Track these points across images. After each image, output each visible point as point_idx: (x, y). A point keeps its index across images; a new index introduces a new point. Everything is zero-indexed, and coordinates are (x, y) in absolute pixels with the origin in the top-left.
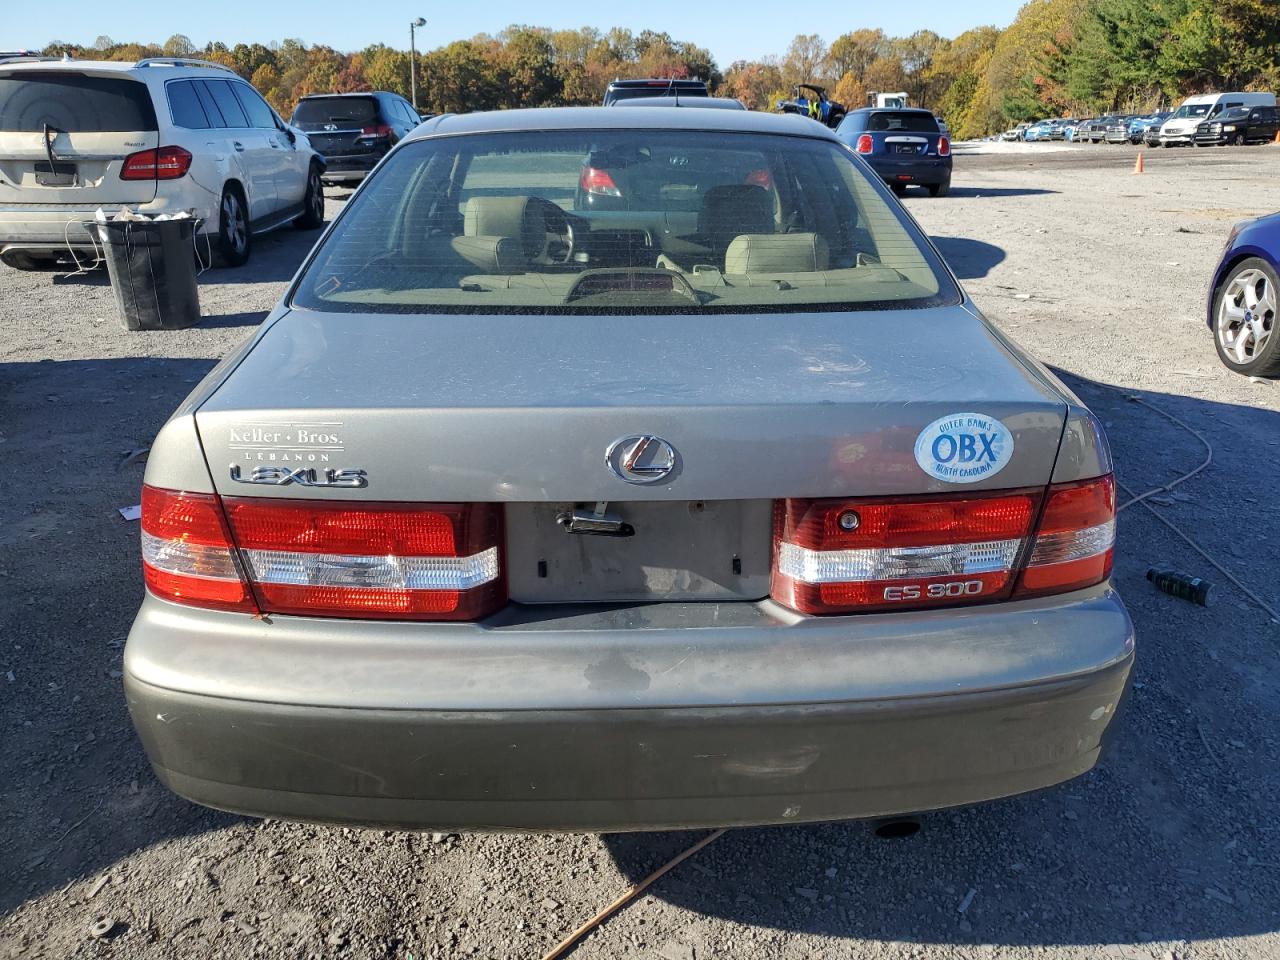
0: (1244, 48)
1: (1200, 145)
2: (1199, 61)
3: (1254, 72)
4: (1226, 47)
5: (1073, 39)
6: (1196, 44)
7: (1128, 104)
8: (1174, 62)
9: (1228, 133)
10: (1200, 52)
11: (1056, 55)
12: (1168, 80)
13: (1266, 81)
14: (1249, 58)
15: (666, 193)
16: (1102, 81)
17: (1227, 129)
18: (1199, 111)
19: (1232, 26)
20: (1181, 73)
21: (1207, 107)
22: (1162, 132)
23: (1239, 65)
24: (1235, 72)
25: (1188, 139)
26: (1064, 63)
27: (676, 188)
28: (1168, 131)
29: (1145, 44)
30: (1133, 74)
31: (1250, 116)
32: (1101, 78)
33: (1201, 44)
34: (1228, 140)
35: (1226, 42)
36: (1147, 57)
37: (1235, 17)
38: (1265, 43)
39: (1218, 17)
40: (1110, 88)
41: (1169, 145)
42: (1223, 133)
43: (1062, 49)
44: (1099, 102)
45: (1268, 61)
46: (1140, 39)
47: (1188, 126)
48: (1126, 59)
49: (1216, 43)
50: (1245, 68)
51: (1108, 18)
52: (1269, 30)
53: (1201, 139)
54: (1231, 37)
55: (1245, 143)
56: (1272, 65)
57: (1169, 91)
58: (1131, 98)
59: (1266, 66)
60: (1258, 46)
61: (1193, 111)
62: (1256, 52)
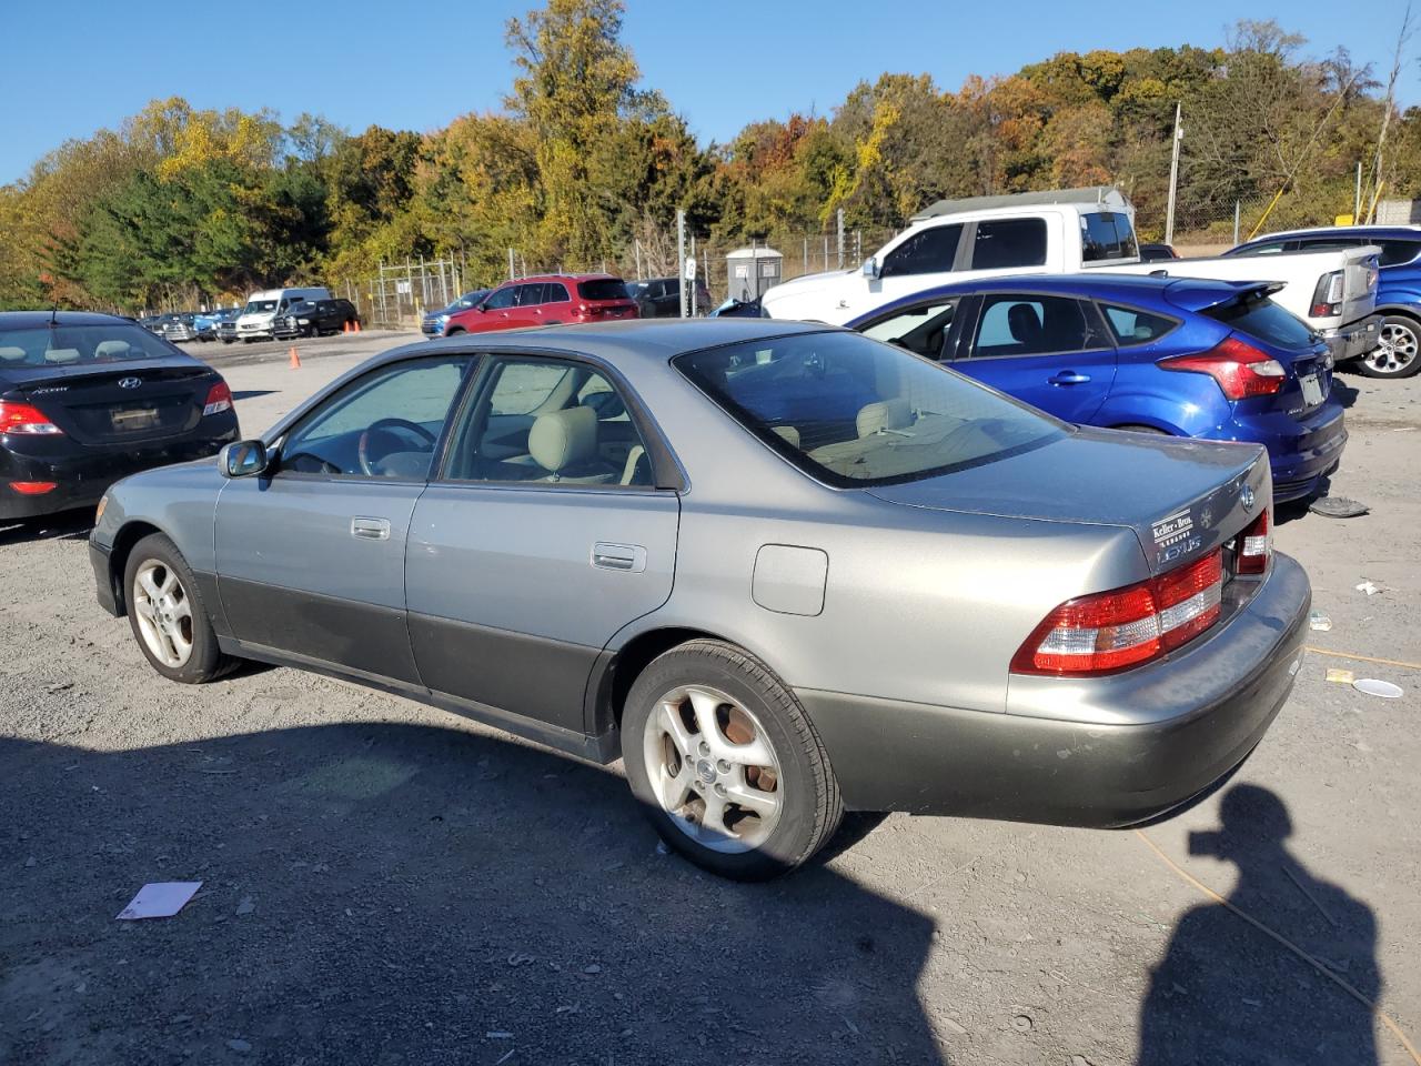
0: (275, 246)
1: (281, 339)
2: (237, 259)
3: (290, 269)
4: (257, 245)
5: (76, 234)
6: (229, 240)
7: (164, 301)
8: (211, 258)
9: (303, 326)
10: (236, 250)
11: (62, 251)
12: (205, 277)
13: (302, 276)
14: (282, 257)
15: (121, 421)
16: (130, 279)
17: (302, 322)
18: (267, 307)
19: (258, 226)
20: (220, 270)
21: (274, 303)
22: (238, 329)
23: (274, 263)
24: (272, 269)
25: (266, 334)
26: (73, 260)
27: (130, 415)
28: (244, 327)
29: (175, 241)
30: (166, 272)
31: (318, 309)
32: (127, 275)
33: (234, 242)
34: (306, 332)
35: (256, 240)
36: (181, 254)
37: (258, 218)
38: (291, 241)
39: (242, 217)
40: (139, 286)
41: (249, 340)
42: (299, 326)
43: (66, 245)
44: (129, 301)
45: (299, 259)
46: (169, 236)
47: (262, 321)
48: (154, 256)
49: (248, 241)
50: (281, 265)
51: (121, 214)
52: (291, 229)
53: (279, 333)
54: (260, 236)
55: (321, 335)
56: (303, 262)
57: (208, 287)
58: (166, 296)
59: (299, 263)
60: (286, 245)
61: (261, 307)
62: (286, 250)
